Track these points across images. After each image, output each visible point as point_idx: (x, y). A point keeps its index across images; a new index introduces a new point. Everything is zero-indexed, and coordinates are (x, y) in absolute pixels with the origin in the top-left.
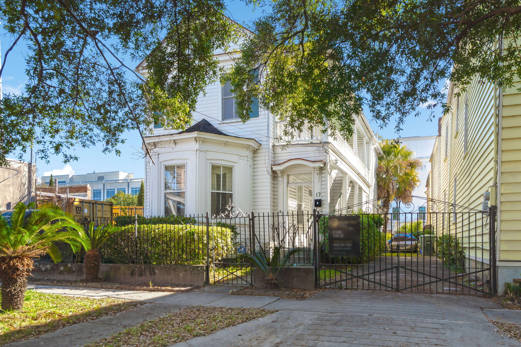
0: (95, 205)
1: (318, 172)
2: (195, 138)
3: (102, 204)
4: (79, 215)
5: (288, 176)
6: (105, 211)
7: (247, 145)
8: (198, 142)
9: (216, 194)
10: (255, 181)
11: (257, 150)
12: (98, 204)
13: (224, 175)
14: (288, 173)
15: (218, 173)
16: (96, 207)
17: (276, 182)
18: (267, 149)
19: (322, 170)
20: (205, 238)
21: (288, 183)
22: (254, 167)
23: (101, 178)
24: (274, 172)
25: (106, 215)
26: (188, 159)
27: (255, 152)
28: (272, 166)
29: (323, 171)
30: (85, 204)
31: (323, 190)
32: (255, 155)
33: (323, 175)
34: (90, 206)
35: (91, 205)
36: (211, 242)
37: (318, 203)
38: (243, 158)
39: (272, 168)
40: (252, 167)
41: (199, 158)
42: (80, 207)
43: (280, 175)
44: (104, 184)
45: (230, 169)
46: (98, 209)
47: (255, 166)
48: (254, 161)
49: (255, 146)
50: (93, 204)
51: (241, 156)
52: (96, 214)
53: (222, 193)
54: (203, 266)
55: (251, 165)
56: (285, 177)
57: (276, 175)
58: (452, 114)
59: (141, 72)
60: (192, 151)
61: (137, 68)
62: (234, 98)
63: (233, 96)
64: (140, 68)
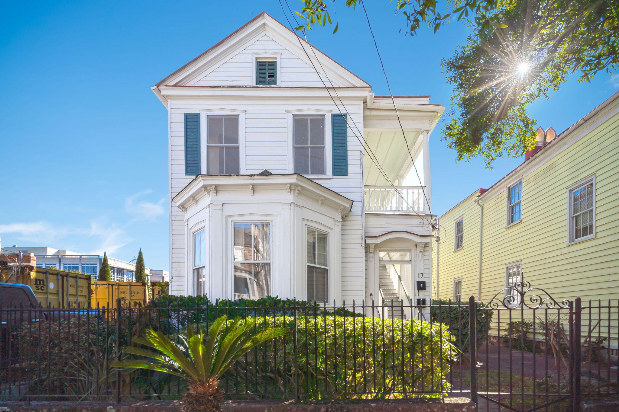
0: (65, 278)
1: (421, 248)
2: (291, 185)
3: (76, 277)
4: (40, 291)
6: (80, 287)
7: (343, 206)
8: (292, 192)
10: (344, 256)
12: (71, 277)
14: (381, 249)
16: (67, 281)
18: (360, 217)
19: (425, 247)
21: (380, 260)
22: (342, 238)
25: (81, 291)
26: (276, 216)
28: (367, 239)
29: (427, 249)
30: (50, 276)
31: (426, 271)
32: (345, 223)
33: (426, 253)
34: (58, 279)
35: (60, 278)
37: (422, 285)
38: (338, 224)
41: (294, 215)
42: (43, 280)
43: (373, 250)
45: (325, 237)
46: (70, 283)
47: (344, 237)
48: (342, 230)
50: (63, 276)
51: (336, 221)
52: (67, 291)
53: (317, 268)
56: (377, 253)
57: (368, 250)
58: (482, 208)
59: (163, 93)
60: (283, 204)
61: (158, 87)
62: (310, 149)
63: (309, 145)
64: (161, 87)
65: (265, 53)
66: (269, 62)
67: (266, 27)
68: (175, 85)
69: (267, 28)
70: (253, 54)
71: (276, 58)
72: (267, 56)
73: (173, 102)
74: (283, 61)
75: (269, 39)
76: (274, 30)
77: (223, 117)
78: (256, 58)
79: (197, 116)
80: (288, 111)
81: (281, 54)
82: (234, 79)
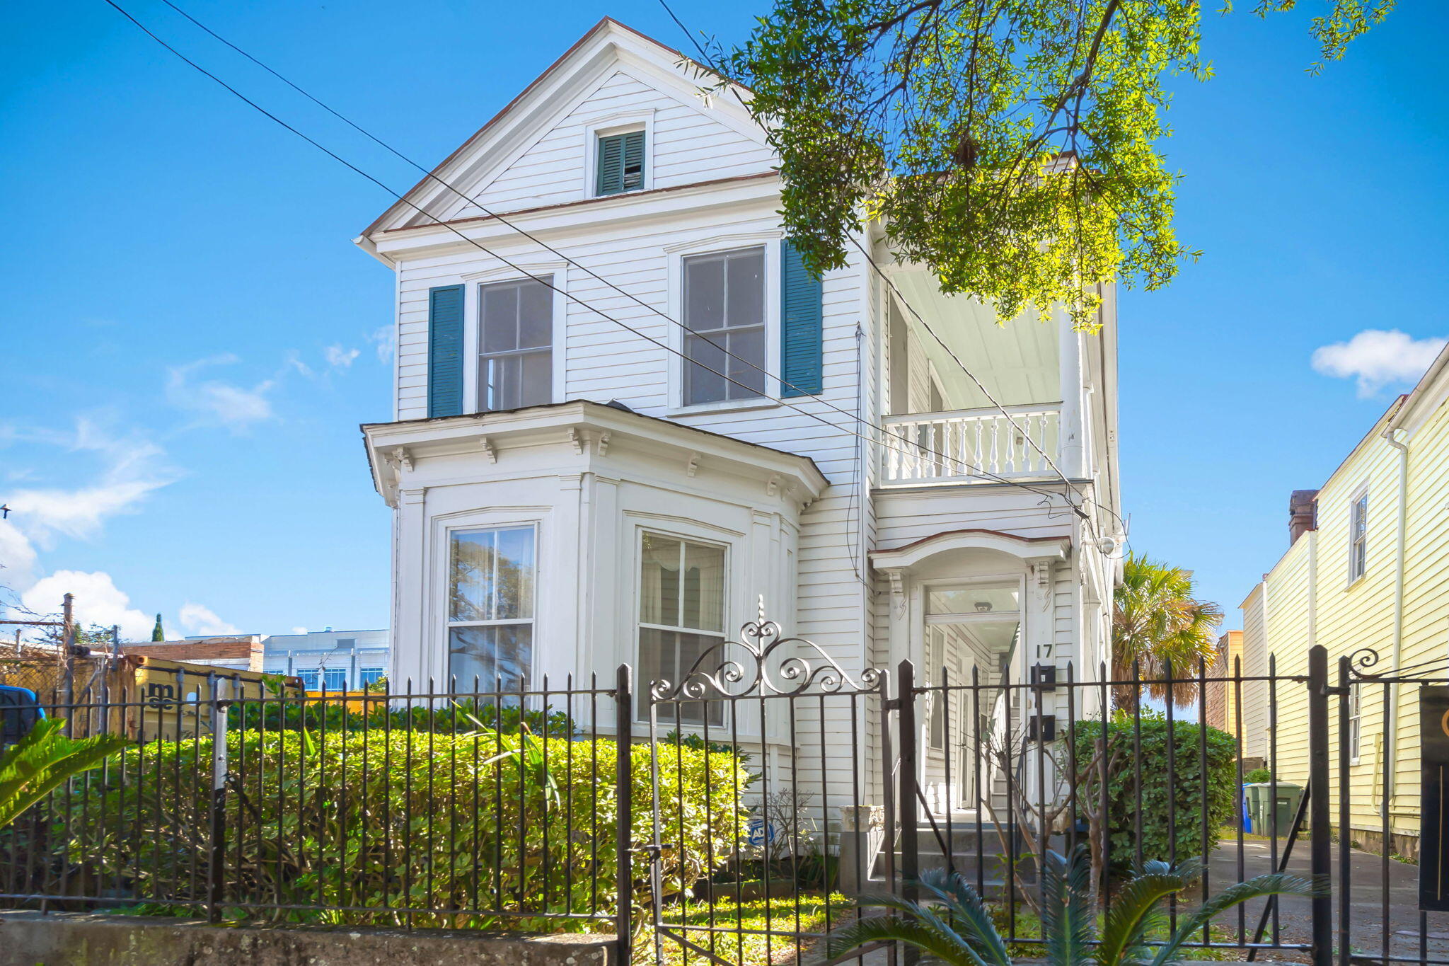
1: (1046, 575)
2: (578, 429)
5: (927, 590)
7: (782, 475)
8: (588, 448)
9: (659, 636)
10: (806, 604)
11: (814, 501)
13: (693, 576)
14: (927, 582)
15: (669, 566)
17: (882, 610)
18: (855, 499)
19: (1058, 570)
20: (608, 801)
21: (927, 612)
22: (802, 555)
23: (345, 644)
24: (876, 576)
26: (546, 508)
27: (808, 507)
28: (873, 556)
29: (1063, 576)
31: (1061, 638)
32: (808, 519)
33: (1061, 588)
36: (643, 820)
37: (1044, 678)
38: (766, 520)
39: (870, 562)
40: (795, 559)
41: (591, 503)
42: (169, 687)
43: (899, 585)
44: (353, 658)
45: (715, 555)
47: (806, 555)
48: (801, 537)
49: (811, 485)
51: (757, 513)
53: (683, 634)
54: (596, 947)
55: (794, 550)
56: (918, 595)
57: (881, 587)
58: (1406, 452)
59: (381, 248)
60: (564, 478)
61: (368, 236)
62: (728, 336)
63: (725, 327)
64: (377, 236)
65: (617, 115)
66: (629, 137)
67: (618, 52)
68: (408, 227)
69: (621, 55)
70: (587, 124)
71: (643, 124)
72: (619, 122)
73: (406, 266)
74: (659, 127)
75: (627, 80)
76: (635, 56)
77: (518, 286)
78: (596, 132)
79: (456, 293)
80: (669, 250)
81: (656, 111)
82: (541, 190)
